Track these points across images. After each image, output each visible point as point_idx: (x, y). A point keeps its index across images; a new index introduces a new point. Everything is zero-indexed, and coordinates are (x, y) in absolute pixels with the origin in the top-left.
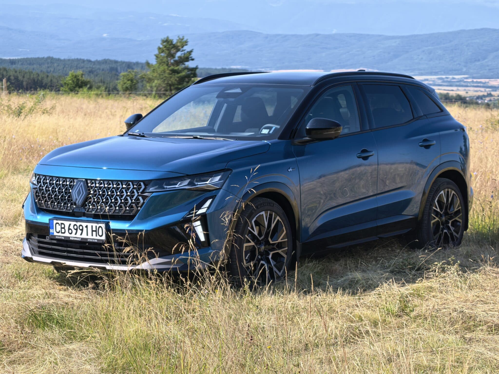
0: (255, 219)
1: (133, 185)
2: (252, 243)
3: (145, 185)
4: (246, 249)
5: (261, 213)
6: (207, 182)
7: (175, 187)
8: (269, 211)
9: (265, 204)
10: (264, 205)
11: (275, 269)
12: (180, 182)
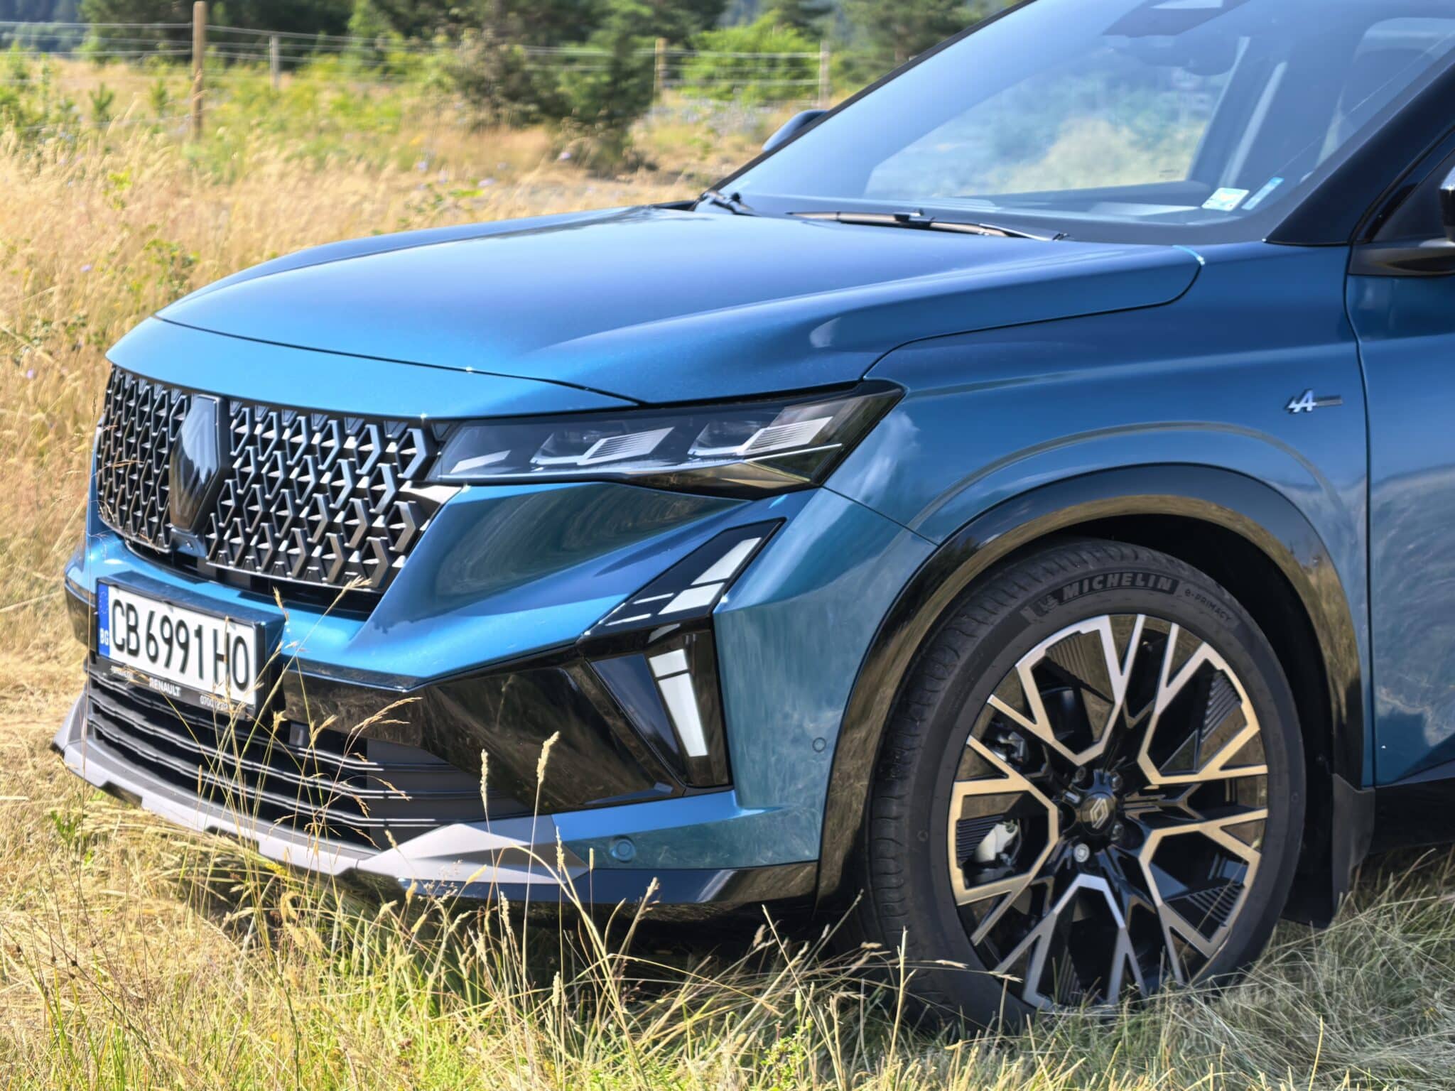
0: (1037, 653)
1: (385, 442)
2: (1016, 782)
3: (435, 444)
4: (965, 809)
5: (1085, 627)
6: (740, 450)
7: (574, 466)
8: (1141, 619)
9: (1112, 580)
10: (1104, 582)
11: (1170, 919)
12: (602, 442)
